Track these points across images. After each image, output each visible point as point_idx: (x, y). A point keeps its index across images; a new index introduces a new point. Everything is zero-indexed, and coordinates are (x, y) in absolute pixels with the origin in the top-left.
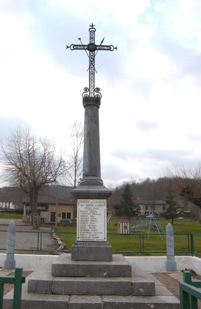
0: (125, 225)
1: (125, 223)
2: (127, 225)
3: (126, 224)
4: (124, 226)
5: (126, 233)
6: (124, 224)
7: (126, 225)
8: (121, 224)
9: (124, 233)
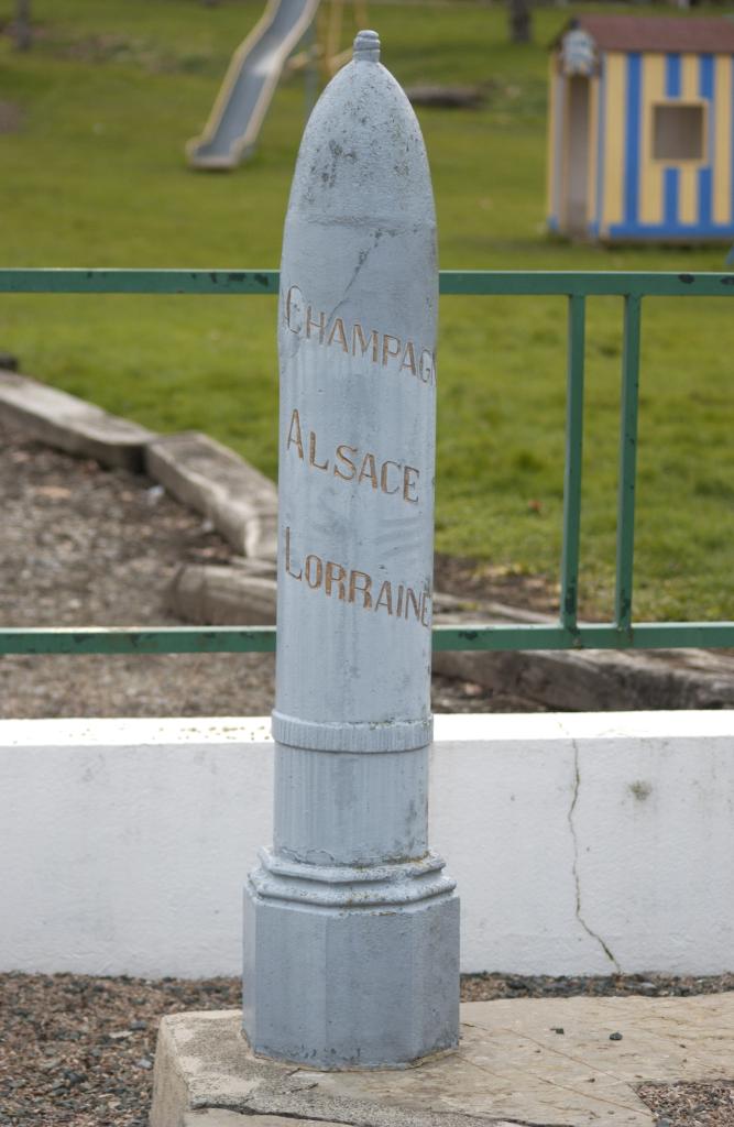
0: (673, 85)
1: (674, 56)
2: (707, 87)
3: (690, 69)
4: (659, 111)
5: (688, 214)
6: (654, 71)
7: (690, 94)
8: (616, 67)
9: (651, 212)
